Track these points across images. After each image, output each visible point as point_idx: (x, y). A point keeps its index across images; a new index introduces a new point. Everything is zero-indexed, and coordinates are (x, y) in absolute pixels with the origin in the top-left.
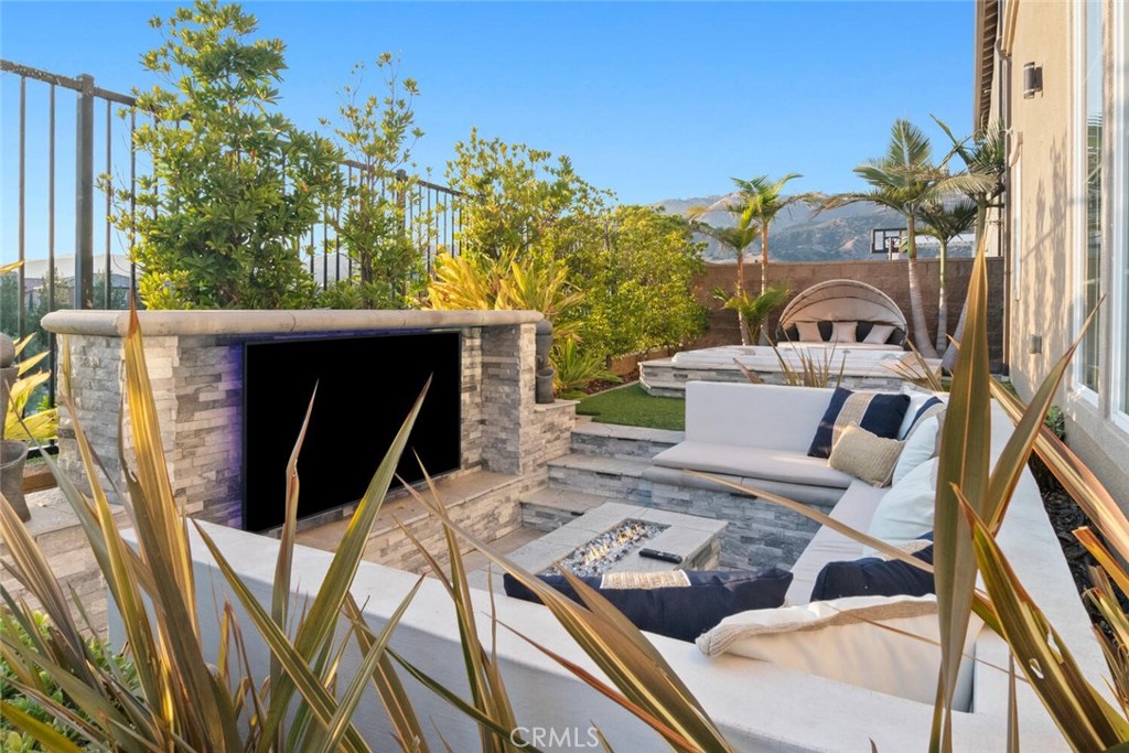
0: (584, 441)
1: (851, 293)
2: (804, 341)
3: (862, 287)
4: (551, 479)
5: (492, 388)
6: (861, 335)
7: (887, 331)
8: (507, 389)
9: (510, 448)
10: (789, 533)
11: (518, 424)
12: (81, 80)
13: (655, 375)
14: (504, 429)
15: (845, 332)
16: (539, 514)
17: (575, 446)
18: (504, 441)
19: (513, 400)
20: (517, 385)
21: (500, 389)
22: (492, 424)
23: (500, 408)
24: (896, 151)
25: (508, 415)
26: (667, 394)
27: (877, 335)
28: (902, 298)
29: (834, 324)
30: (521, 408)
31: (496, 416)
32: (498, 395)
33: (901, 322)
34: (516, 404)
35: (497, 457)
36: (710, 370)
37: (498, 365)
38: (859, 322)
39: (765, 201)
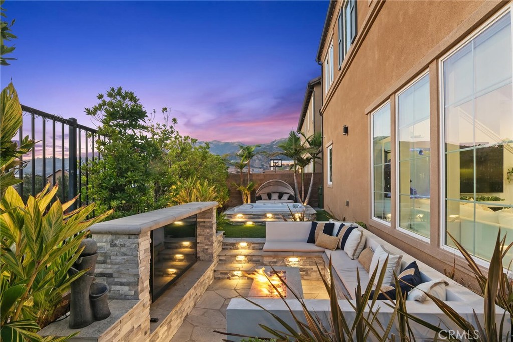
0: (227, 245)
1: (277, 184)
2: (263, 200)
3: (280, 182)
4: (220, 260)
5: (202, 231)
6: (280, 197)
7: (288, 195)
8: (208, 230)
9: (210, 251)
10: (307, 267)
11: (213, 243)
12: (71, 120)
13: (232, 217)
14: (207, 245)
15: (275, 196)
16: (221, 274)
17: (224, 247)
18: (207, 249)
19: (210, 235)
20: (212, 229)
21: (205, 231)
22: (202, 243)
23: (205, 238)
24: (290, 140)
25: (209, 240)
26: (239, 224)
27: (285, 197)
28: (292, 185)
29: (272, 194)
30: (214, 237)
31: (204, 241)
32: (204, 233)
33: (292, 193)
34: (212, 236)
35: (204, 255)
36: (251, 214)
37: (204, 222)
38: (279, 193)
39: (250, 153)
